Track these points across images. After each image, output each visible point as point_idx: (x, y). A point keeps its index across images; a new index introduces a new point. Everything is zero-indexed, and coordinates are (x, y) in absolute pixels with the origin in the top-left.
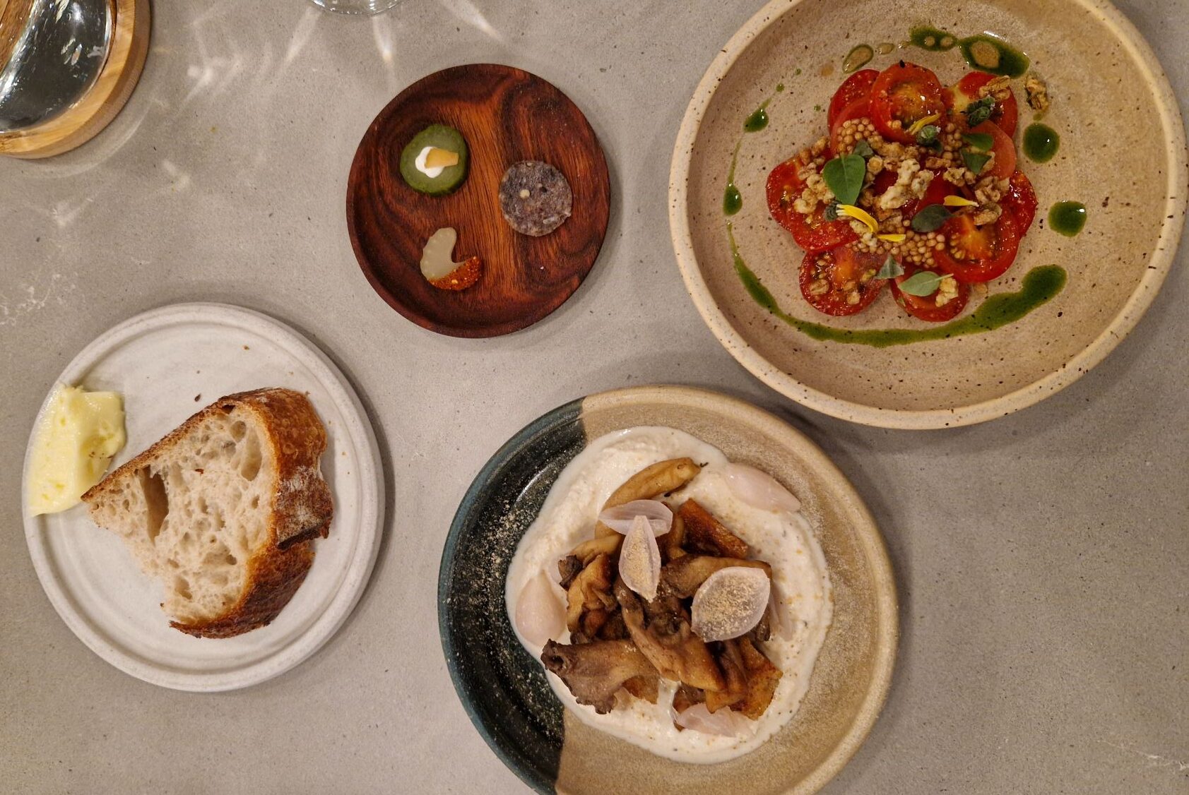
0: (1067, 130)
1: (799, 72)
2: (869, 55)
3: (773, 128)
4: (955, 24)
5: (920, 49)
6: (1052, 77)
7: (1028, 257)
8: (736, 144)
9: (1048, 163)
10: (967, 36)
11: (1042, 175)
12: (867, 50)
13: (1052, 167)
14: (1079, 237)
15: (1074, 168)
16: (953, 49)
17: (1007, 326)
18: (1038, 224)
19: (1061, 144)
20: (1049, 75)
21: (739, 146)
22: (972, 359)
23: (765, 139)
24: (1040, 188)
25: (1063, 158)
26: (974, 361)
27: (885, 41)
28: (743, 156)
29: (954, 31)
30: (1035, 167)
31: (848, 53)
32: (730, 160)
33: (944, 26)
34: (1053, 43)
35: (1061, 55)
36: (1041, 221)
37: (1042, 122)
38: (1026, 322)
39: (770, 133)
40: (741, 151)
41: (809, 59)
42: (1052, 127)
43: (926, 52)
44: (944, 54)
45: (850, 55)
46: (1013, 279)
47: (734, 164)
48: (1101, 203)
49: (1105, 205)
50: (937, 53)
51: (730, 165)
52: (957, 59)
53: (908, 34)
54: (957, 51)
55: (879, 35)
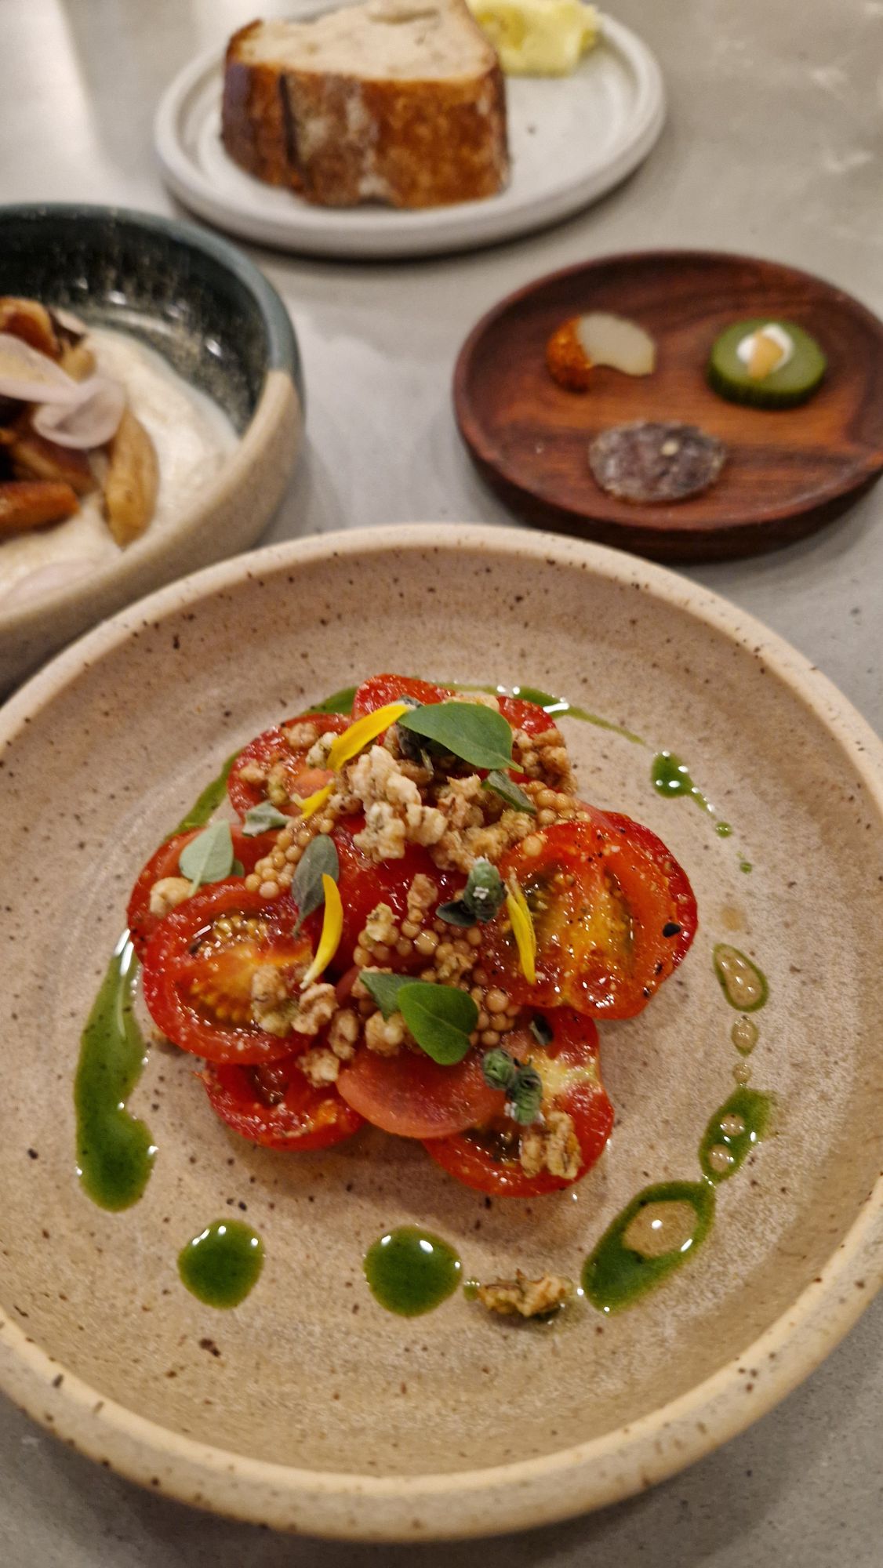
0: (414, 1342)
1: (746, 868)
2: (741, 1002)
3: (648, 800)
4: (754, 1183)
5: (722, 1103)
6: (555, 1352)
7: (183, 1150)
8: (639, 734)
9: (360, 1268)
10: (719, 1205)
11: (340, 1247)
12: (751, 1001)
13: (346, 1275)
14: (168, 1268)
15: (323, 1322)
16: (698, 1167)
17: (73, 1063)
18: (239, 1197)
19: (389, 1314)
20: (560, 1346)
21: (635, 739)
22: (51, 978)
23: (631, 782)
24: (313, 1231)
25: (356, 1308)
26: (45, 977)
27: (762, 1040)
28: (612, 743)
29: (740, 1180)
30: (362, 1237)
31: (757, 964)
32: (613, 720)
33: (759, 1163)
34: (631, 1363)
35: (595, 1374)
36: (243, 1207)
37: (459, 1295)
38: (62, 1099)
39: (638, 793)
40: (622, 741)
41: (766, 891)
42: (438, 1313)
43: (710, 1113)
44: (694, 1147)
45: (752, 966)
46: (155, 1107)
47: (603, 724)
48: (215, 1338)
49: (206, 1344)
50: (700, 1131)
51: (604, 717)
52: (672, 1167)
53: (763, 1088)
54: (693, 1174)
55: (779, 1031)
